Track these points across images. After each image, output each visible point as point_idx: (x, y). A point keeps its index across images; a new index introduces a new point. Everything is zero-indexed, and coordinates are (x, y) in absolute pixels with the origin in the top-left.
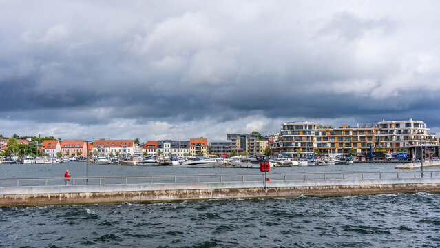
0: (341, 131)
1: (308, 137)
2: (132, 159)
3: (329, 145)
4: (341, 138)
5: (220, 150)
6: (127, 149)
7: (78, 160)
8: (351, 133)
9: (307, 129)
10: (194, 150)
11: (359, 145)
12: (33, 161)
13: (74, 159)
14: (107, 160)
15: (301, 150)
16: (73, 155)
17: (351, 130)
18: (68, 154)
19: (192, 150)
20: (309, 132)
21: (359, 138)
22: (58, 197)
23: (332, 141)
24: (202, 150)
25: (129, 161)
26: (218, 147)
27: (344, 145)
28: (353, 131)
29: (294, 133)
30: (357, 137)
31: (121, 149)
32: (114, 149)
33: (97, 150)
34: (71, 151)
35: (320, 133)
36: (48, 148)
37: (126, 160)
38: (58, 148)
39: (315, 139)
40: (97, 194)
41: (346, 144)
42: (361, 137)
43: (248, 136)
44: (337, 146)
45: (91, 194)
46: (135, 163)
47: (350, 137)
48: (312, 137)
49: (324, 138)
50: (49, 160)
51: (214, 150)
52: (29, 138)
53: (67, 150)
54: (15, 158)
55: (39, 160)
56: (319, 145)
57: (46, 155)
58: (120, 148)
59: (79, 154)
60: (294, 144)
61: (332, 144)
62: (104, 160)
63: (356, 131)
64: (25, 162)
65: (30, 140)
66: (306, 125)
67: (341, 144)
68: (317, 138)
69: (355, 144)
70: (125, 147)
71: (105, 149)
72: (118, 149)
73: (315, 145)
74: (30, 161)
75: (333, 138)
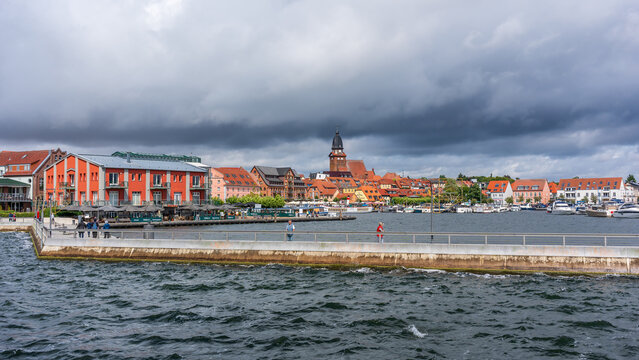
2: (604, 207)
7: (533, 208)
12: (470, 210)
13: (528, 207)
14: (569, 209)
16: (528, 201)
18: (521, 199)
22: (393, 257)
25: (599, 211)
31: (602, 191)
32: (590, 192)
33: (564, 192)
34: (527, 195)
36: (496, 191)
37: (596, 208)
38: (509, 192)
40: (444, 257)
45: (436, 257)
46: (609, 214)
50: (490, 208)
52: (474, 178)
53: (521, 193)
54: (448, 206)
55: (479, 208)
57: (491, 201)
58: (600, 191)
59: (537, 199)
62: (564, 209)
64: (459, 210)
65: (475, 181)
70: (608, 189)
71: (577, 191)
72: (596, 192)
74: (465, 209)
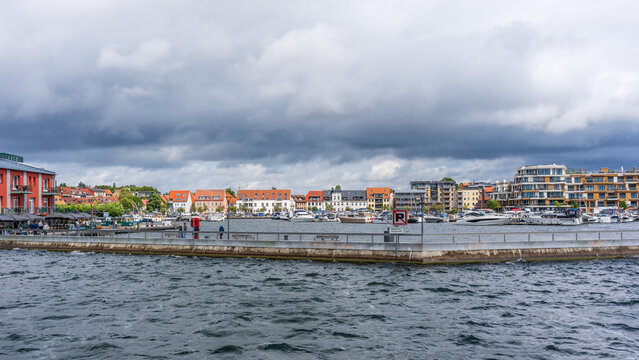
0: (603, 177)
1: (556, 186)
3: (585, 195)
4: (602, 186)
5: (408, 202)
6: (284, 201)
8: (615, 180)
9: (556, 175)
10: (374, 203)
11: (628, 196)
15: (548, 202)
17: (616, 175)
18: (205, 208)
19: (371, 203)
20: (558, 179)
21: (627, 186)
23: (590, 190)
24: (384, 203)
25: (357, 218)
26: (406, 200)
27: (607, 195)
28: (619, 177)
29: (536, 179)
30: (624, 186)
32: (265, 202)
33: (242, 202)
34: (209, 205)
35: (573, 179)
36: (177, 200)
37: (353, 216)
39: (566, 187)
41: (610, 194)
42: (630, 185)
43: (441, 184)
44: (596, 197)
46: (367, 220)
47: (615, 185)
48: (563, 185)
49: (578, 186)
51: (401, 202)
53: (203, 203)
56: (571, 195)
58: (273, 202)
60: (538, 195)
61: (590, 195)
63: (622, 178)
66: (554, 169)
67: (602, 194)
68: (569, 187)
69: (623, 194)
71: (254, 202)
72: (270, 202)
73: (566, 196)
75: (592, 186)
